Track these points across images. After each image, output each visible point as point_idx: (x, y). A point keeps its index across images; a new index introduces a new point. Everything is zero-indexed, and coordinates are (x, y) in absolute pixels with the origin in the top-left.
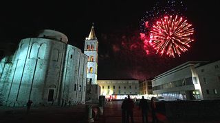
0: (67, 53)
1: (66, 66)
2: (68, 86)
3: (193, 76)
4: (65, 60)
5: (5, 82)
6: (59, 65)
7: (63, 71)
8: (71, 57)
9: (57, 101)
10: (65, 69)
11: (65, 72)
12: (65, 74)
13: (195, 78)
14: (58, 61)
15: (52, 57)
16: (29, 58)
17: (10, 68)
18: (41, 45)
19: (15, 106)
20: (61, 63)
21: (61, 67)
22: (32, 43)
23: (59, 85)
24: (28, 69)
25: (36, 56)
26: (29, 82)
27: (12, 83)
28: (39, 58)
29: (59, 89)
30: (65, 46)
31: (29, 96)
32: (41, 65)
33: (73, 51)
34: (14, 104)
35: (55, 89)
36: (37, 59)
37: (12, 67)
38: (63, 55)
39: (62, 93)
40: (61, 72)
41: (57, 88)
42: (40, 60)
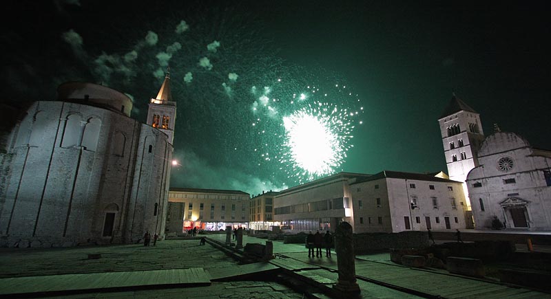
0: (142, 140)
1: (138, 167)
2: (142, 207)
3: (345, 196)
4: (136, 156)
6: (125, 165)
7: (132, 178)
8: (150, 151)
9: (120, 234)
10: (137, 173)
11: (136, 178)
12: (136, 184)
13: (347, 199)
14: (123, 156)
15: (112, 147)
16: (60, 146)
17: (6, 164)
18: (88, 121)
19: (32, 246)
20: (129, 160)
21: (128, 167)
22: (67, 114)
23: (125, 205)
24: (60, 171)
25: (78, 144)
26: (63, 198)
27: (16, 198)
28: (85, 148)
29: (124, 212)
30: (137, 126)
31: (64, 226)
32: (90, 162)
33: (154, 138)
34: (30, 243)
35: (116, 212)
36: (81, 150)
37: (10, 161)
38: (134, 144)
39: (131, 220)
40: (128, 179)
41: (120, 211)
42: (88, 152)
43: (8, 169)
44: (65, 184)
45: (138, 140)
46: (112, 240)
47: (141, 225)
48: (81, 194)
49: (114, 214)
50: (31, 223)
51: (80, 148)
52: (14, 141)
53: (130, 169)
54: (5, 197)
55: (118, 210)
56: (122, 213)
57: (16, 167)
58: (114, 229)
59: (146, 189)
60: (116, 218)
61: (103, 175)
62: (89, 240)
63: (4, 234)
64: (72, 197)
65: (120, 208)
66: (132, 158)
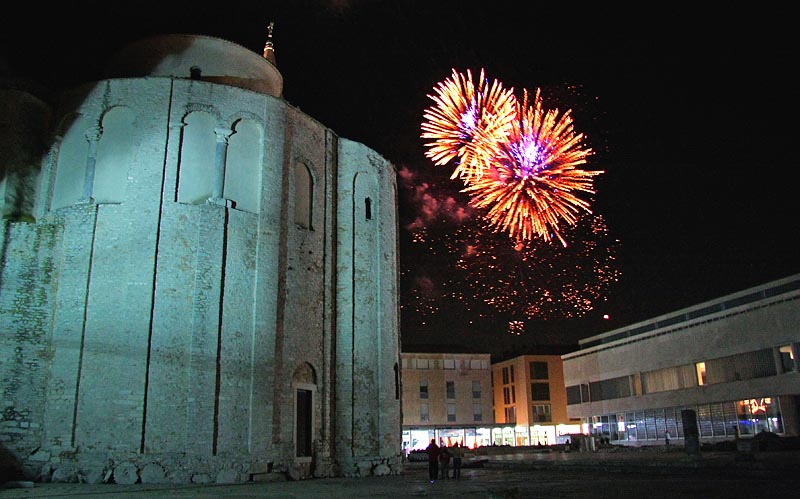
0: (345, 184)
1: (345, 260)
2: (370, 374)
5: (22, 336)
6: (318, 255)
7: (335, 291)
8: (368, 215)
9: (327, 452)
10: (345, 279)
11: (345, 292)
12: (345, 308)
14: (311, 229)
15: (291, 203)
16: (176, 200)
17: (44, 254)
18: (233, 128)
19: (143, 480)
20: (325, 242)
21: (324, 260)
22: (183, 112)
23: (328, 369)
24: (183, 267)
25: (216, 193)
26: (200, 345)
27: (82, 347)
28: (234, 205)
29: (328, 389)
30: (330, 147)
31: (212, 425)
32: (250, 244)
33: (375, 177)
34: (138, 471)
35: (312, 388)
36: (227, 209)
37: (52, 245)
38: (329, 196)
39: (348, 412)
40: (328, 293)
41: (320, 385)
42: (241, 214)
43: (49, 268)
44: (201, 306)
45: (335, 185)
46: (313, 466)
47: (372, 426)
48: (238, 335)
49: (309, 392)
50: (133, 414)
51: (222, 203)
52: (50, 193)
53: (329, 266)
54: (49, 343)
55: (315, 383)
56: (323, 389)
57: (70, 259)
58: (313, 437)
59: (373, 322)
60: (315, 406)
61: (281, 281)
62: (270, 465)
63: (67, 445)
64: (219, 342)
65: (319, 375)
66: (329, 234)
